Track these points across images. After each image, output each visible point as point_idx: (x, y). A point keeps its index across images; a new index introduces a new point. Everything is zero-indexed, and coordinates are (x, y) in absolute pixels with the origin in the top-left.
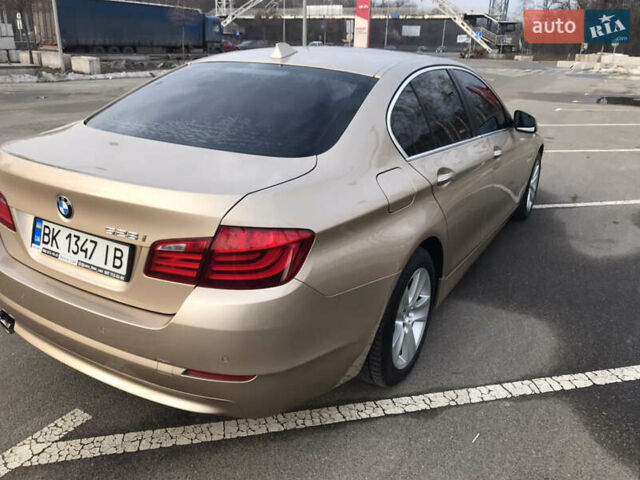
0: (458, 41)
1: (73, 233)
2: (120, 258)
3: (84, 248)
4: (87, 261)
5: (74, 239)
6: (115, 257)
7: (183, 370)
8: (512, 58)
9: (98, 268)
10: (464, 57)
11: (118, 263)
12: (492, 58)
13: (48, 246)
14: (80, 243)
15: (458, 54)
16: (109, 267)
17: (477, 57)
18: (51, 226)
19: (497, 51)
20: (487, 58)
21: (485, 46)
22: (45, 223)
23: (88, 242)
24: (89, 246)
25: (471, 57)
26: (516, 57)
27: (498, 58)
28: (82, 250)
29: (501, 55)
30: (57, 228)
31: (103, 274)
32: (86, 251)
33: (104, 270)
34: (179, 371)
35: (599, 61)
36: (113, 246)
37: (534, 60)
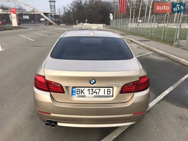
0: (41, 20)
1: (90, 88)
2: (110, 92)
3: (95, 92)
4: (97, 95)
5: (91, 91)
6: (108, 92)
7: (133, 114)
8: (60, 25)
9: (102, 96)
10: (46, 25)
11: (109, 93)
12: (54, 25)
13: (80, 94)
14: (94, 91)
15: (44, 24)
16: (106, 94)
17: (50, 25)
18: (80, 89)
19: (55, 23)
20: (53, 25)
21: (52, 22)
22: (77, 88)
23: (97, 90)
24: (98, 91)
25: (49, 25)
26: (61, 25)
27: (56, 25)
28: (94, 92)
29: (57, 24)
30: (83, 89)
31: (104, 97)
32: (96, 92)
33: (104, 96)
34: (132, 115)
35: (83, 25)
36: (106, 89)
37: (66, 25)
